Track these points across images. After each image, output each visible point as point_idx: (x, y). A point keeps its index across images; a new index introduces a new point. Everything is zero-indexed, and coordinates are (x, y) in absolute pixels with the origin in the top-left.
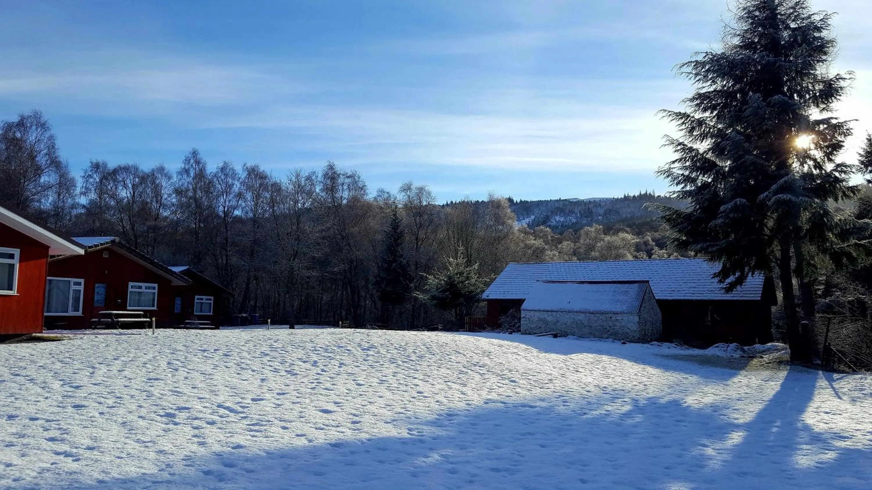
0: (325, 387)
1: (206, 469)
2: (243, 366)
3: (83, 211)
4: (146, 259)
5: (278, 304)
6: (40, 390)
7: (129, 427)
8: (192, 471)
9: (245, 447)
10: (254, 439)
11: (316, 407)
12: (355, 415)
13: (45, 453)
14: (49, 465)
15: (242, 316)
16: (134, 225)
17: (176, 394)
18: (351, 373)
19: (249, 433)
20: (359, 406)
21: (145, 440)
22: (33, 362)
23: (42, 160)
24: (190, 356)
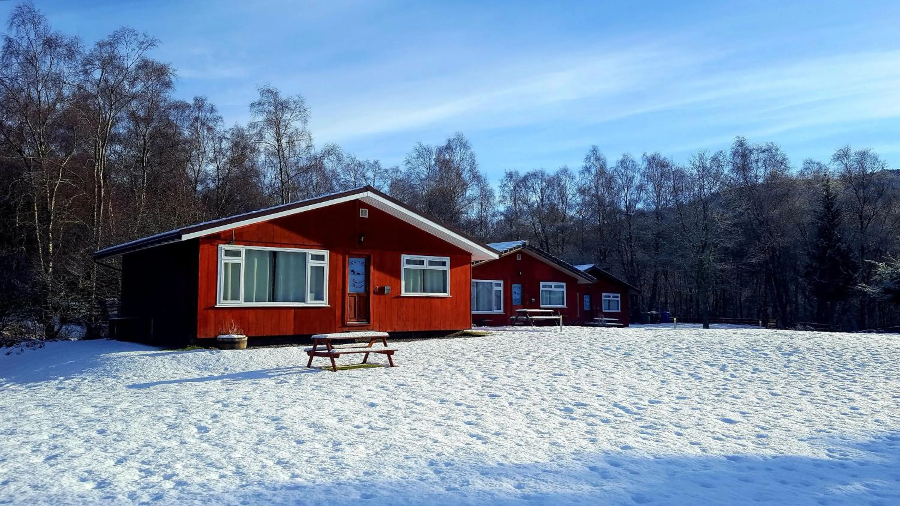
0: (732, 394)
1: (592, 465)
2: (645, 366)
3: (502, 218)
4: (553, 260)
5: (691, 301)
6: (465, 379)
7: (531, 418)
8: (579, 466)
9: (634, 448)
10: (644, 441)
11: (719, 416)
12: (762, 428)
13: (463, 434)
14: (463, 445)
15: (652, 313)
16: (544, 227)
17: (576, 390)
18: (766, 381)
19: (639, 435)
20: (770, 419)
21: (543, 431)
22: (463, 354)
23: (466, 176)
24: (593, 354)
